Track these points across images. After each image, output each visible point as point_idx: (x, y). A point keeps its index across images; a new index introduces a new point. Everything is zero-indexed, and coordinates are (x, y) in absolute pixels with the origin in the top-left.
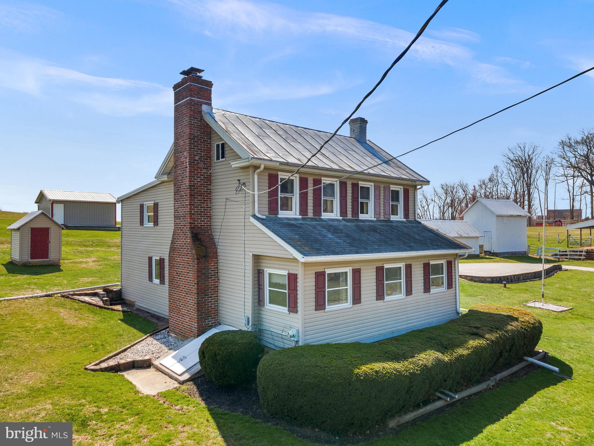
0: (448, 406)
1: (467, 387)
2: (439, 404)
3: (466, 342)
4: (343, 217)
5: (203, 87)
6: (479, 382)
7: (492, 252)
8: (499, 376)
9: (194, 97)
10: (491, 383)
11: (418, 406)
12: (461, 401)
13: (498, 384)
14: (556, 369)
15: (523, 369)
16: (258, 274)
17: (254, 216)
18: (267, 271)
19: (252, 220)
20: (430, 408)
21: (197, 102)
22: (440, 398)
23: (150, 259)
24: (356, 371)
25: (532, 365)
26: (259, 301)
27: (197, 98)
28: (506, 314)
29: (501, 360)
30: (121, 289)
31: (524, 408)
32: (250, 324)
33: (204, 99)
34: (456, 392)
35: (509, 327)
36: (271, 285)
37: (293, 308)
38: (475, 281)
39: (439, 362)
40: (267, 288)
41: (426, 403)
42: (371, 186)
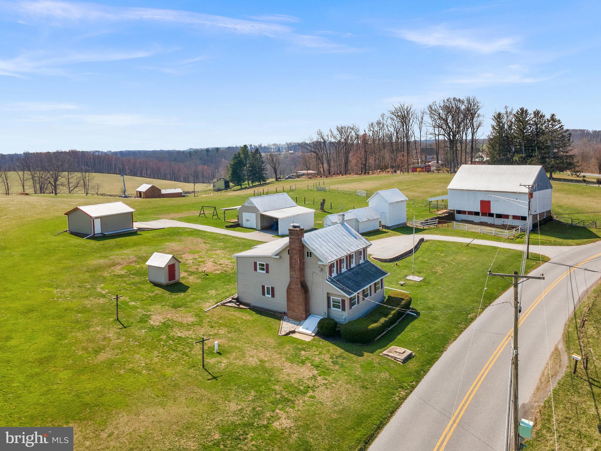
0: (387, 332)
1: (391, 326)
2: (385, 332)
3: (391, 312)
6: (394, 323)
7: (387, 226)
8: (399, 320)
10: (397, 323)
11: (380, 334)
12: (390, 330)
13: (399, 323)
14: (415, 315)
15: (405, 316)
16: (329, 298)
17: (327, 280)
18: (332, 297)
19: (326, 281)
20: (383, 334)
22: (385, 331)
23: (263, 287)
24: (369, 328)
25: (408, 314)
26: (329, 307)
28: (401, 297)
29: (400, 315)
30: (238, 297)
31: (406, 330)
32: (326, 314)
34: (389, 328)
35: (402, 303)
36: (333, 302)
37: (344, 309)
38: (382, 262)
39: (385, 321)
40: (332, 303)
41: (382, 333)
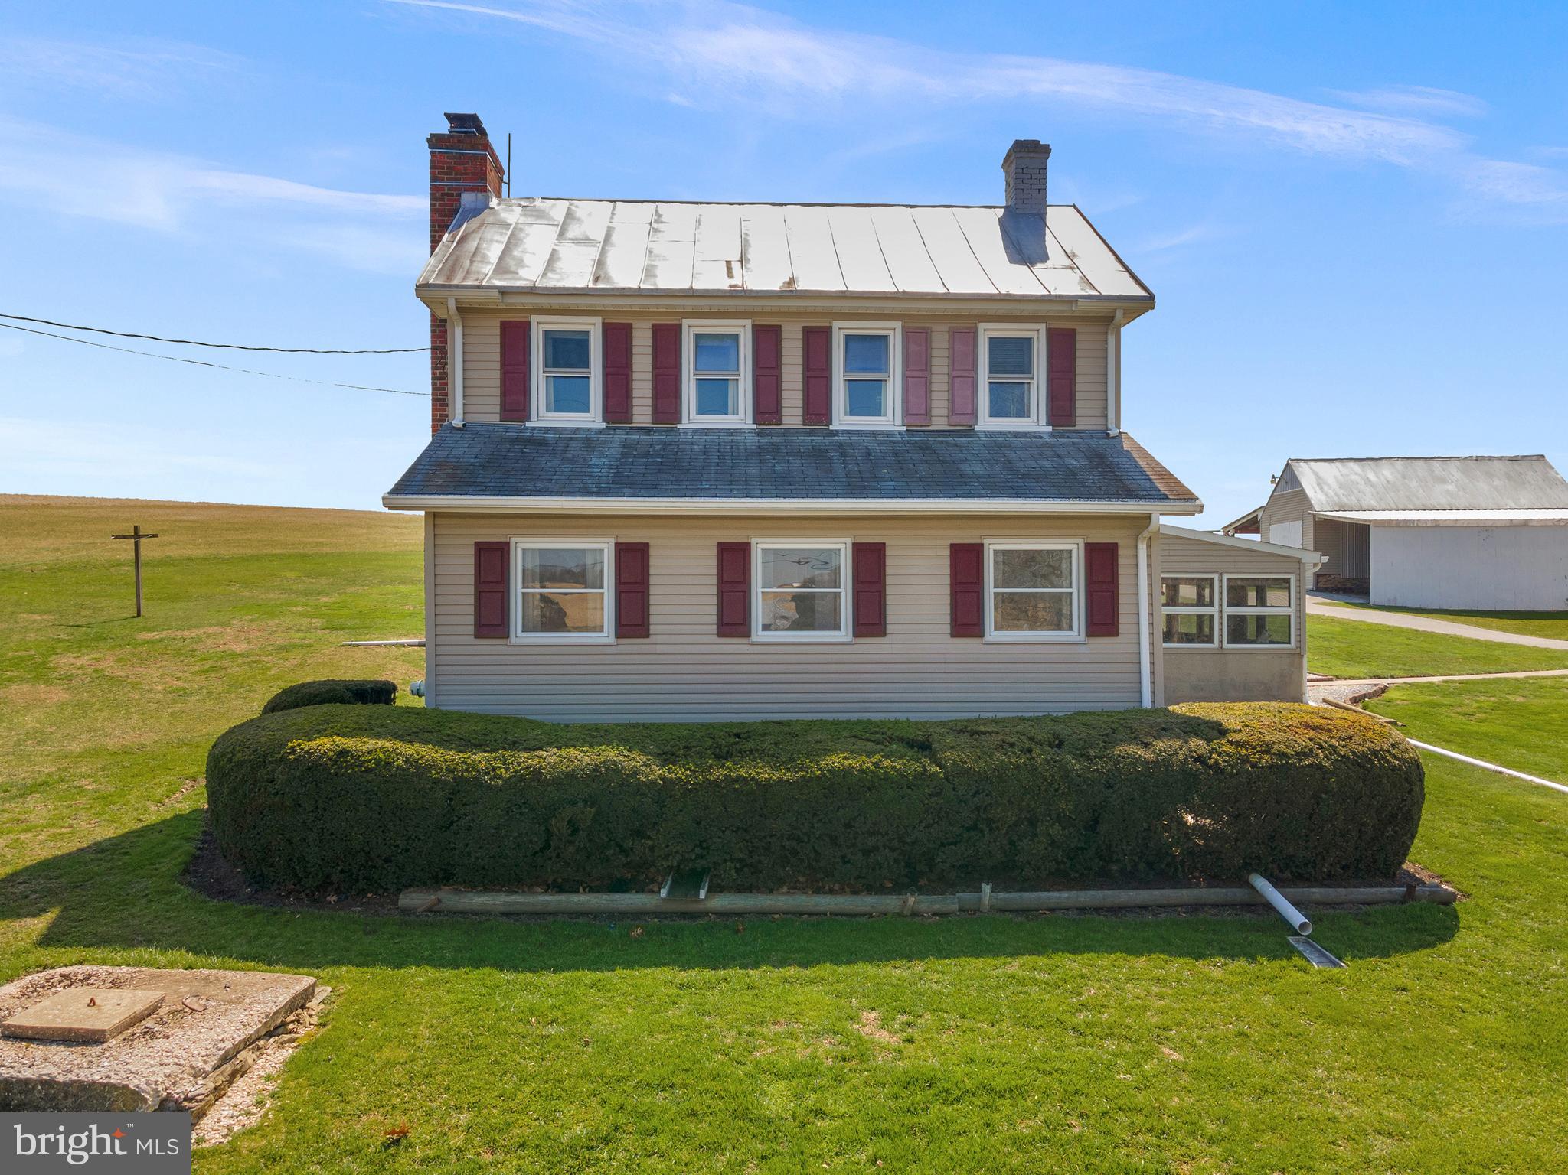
4: (759, 424)
5: (463, 154)
9: (442, 180)
21: (449, 189)
27: (449, 179)
33: (465, 180)
42: (894, 332)
